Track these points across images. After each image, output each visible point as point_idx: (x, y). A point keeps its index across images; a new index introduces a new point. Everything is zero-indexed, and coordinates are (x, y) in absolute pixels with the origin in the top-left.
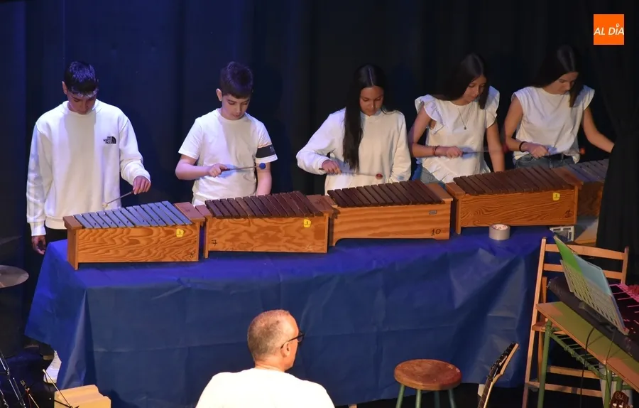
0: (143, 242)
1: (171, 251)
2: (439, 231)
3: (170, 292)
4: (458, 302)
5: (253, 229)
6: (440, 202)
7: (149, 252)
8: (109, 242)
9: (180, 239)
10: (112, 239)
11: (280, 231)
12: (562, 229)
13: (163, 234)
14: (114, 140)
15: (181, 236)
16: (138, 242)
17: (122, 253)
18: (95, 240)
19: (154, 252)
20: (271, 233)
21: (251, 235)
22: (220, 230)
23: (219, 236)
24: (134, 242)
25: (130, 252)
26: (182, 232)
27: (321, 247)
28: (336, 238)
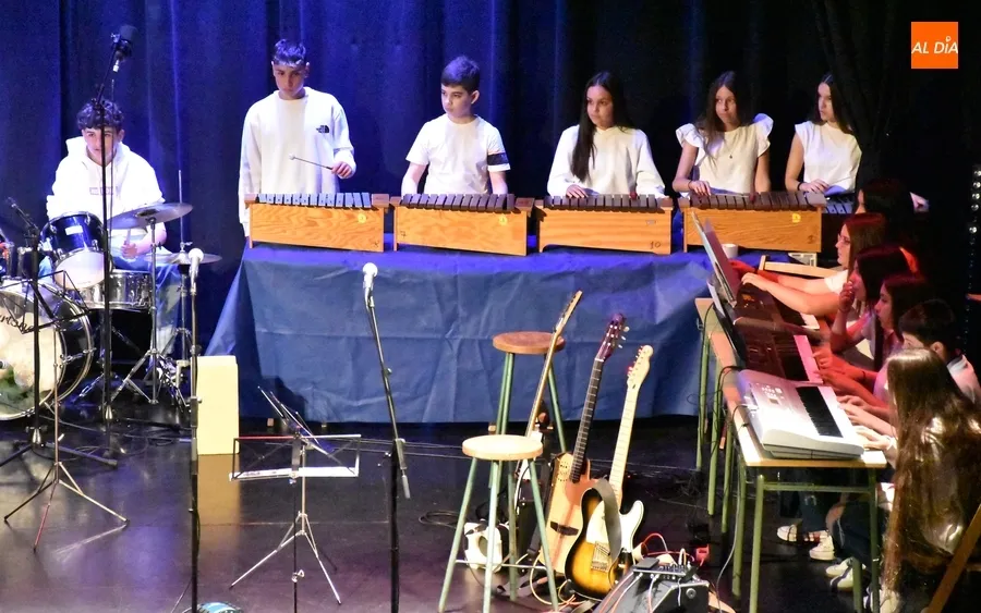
0: (322, 224)
1: (353, 238)
2: (659, 244)
3: (332, 275)
4: (661, 315)
5: (444, 222)
6: (663, 212)
7: (329, 237)
8: (286, 221)
9: (361, 226)
10: (288, 218)
11: (474, 228)
12: (802, 255)
13: (344, 218)
14: (326, 130)
15: (363, 222)
16: (315, 224)
17: (300, 233)
18: (270, 217)
19: (335, 237)
20: (465, 229)
21: (442, 229)
22: (409, 220)
23: (409, 228)
24: (312, 223)
25: (309, 234)
26: (365, 218)
27: (518, 248)
28: (543, 243)
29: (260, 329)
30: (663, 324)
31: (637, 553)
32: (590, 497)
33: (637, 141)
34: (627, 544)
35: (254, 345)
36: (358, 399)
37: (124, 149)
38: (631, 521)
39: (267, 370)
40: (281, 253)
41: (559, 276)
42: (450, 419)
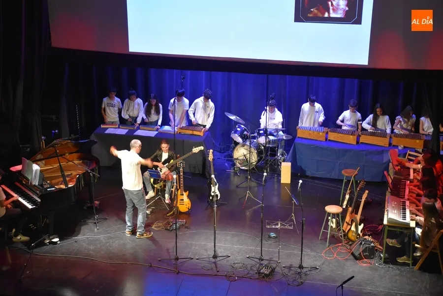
0: (312, 134)
1: (318, 138)
2: (386, 144)
4: (384, 162)
6: (386, 137)
7: (313, 137)
8: (305, 133)
11: (345, 138)
13: (317, 133)
14: (317, 112)
15: (321, 135)
17: (308, 136)
18: (301, 132)
19: (315, 137)
20: (343, 138)
21: (338, 137)
22: (331, 135)
23: (331, 137)
24: (310, 134)
27: (355, 143)
28: (360, 142)
29: (297, 156)
30: (384, 163)
31: (361, 235)
32: (352, 221)
33: (387, 118)
34: (359, 232)
35: (296, 159)
36: (317, 172)
37: (276, 109)
38: (361, 227)
39: (299, 164)
40: (303, 140)
41: (363, 151)
42: (337, 178)
